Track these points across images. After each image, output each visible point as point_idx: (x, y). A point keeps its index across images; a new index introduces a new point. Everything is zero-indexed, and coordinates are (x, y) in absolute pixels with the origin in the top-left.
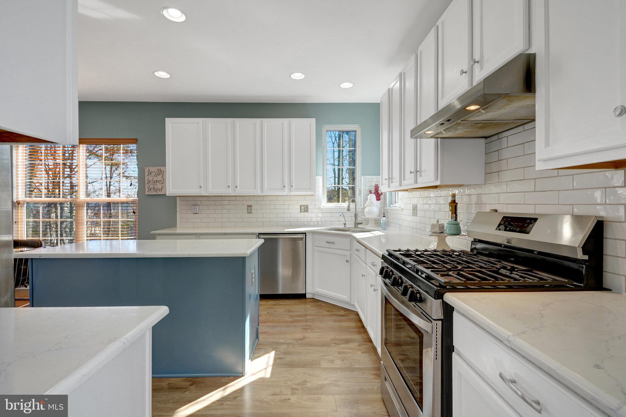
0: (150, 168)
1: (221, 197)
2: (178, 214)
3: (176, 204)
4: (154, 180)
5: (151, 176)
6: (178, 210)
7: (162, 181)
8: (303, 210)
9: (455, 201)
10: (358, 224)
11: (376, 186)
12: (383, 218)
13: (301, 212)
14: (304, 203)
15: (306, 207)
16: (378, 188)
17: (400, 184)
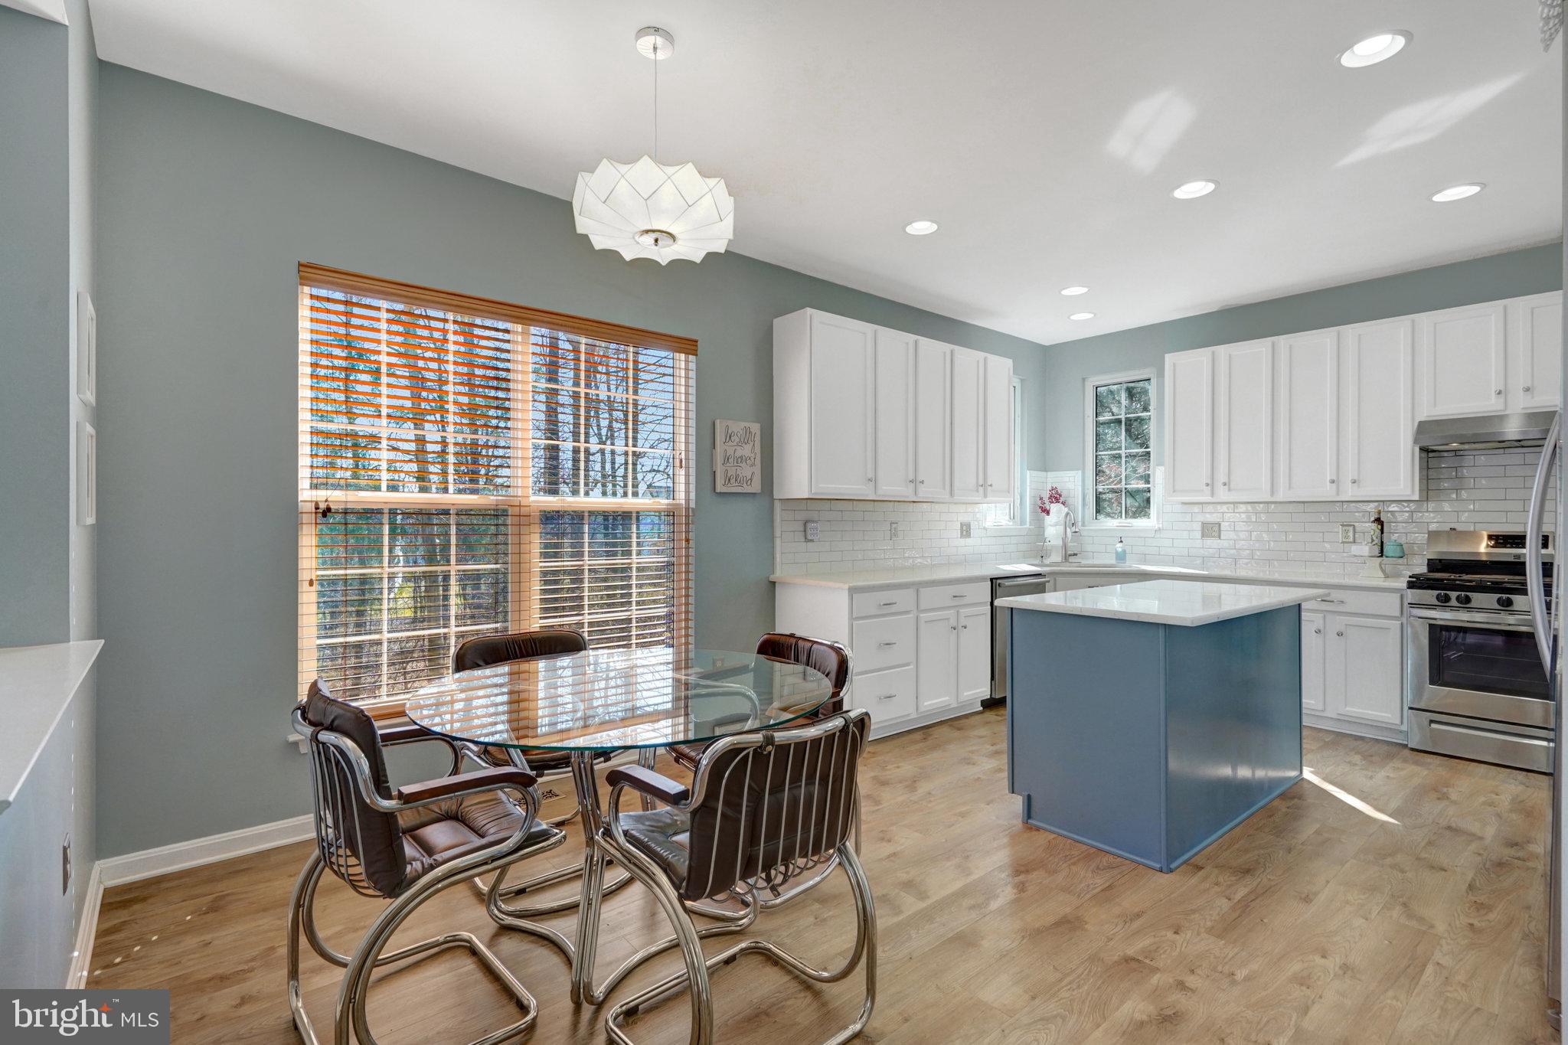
0: (729, 423)
1: (851, 502)
2: (778, 542)
3: (772, 521)
4: (738, 454)
5: (730, 443)
6: (778, 533)
7: (752, 459)
8: (964, 533)
9: (1380, 518)
10: (1070, 556)
11: (1053, 490)
12: (1120, 545)
13: (962, 536)
14: (965, 518)
15: (968, 526)
16: (1057, 493)
17: (1272, 494)
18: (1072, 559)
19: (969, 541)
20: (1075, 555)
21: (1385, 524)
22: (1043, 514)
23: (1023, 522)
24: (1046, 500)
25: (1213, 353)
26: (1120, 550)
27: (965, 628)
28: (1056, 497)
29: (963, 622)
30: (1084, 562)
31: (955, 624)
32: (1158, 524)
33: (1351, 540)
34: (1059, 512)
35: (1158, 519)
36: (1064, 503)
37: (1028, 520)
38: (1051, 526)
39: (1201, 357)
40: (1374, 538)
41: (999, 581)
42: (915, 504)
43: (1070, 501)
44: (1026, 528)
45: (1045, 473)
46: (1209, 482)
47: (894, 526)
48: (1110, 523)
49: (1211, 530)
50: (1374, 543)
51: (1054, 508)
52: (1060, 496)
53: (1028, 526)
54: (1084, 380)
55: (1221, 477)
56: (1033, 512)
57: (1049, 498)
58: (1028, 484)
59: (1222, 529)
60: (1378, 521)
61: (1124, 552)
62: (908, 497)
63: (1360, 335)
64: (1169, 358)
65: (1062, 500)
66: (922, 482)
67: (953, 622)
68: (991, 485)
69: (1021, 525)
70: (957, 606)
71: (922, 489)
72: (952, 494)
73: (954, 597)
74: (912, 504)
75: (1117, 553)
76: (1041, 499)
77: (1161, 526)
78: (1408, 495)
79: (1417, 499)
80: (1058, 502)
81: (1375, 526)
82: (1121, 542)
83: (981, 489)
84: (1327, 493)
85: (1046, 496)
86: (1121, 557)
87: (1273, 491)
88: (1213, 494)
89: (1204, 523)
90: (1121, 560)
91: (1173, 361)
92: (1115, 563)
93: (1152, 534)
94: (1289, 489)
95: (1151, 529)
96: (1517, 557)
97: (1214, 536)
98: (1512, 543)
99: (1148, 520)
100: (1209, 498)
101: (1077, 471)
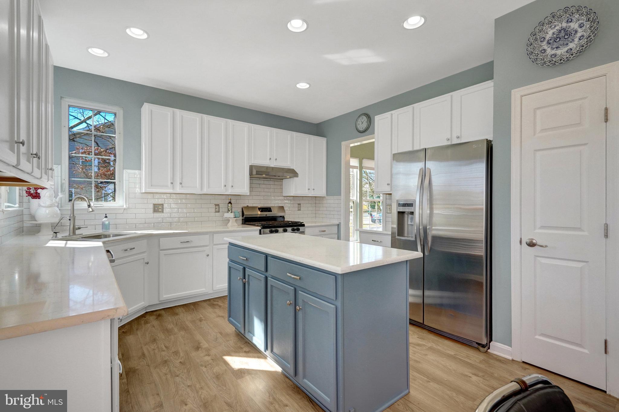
9: (230, 202)
10: (75, 229)
12: (106, 219)
17: (201, 190)
18: (78, 232)
20: (79, 228)
21: (232, 204)
25: (173, 112)
26: (106, 222)
32: (126, 205)
33: (218, 211)
35: (126, 202)
38: (43, 208)
39: (167, 111)
40: (230, 210)
44: (19, 209)
46: (172, 182)
49: (158, 209)
54: (61, 98)
55: (178, 180)
59: (164, 208)
61: (108, 223)
63: (233, 125)
64: (148, 106)
75: (104, 224)
77: (128, 206)
78: (246, 193)
79: (249, 194)
81: (229, 205)
82: (106, 217)
84: (220, 191)
86: (106, 227)
87: (202, 189)
88: (173, 189)
89: (154, 205)
90: (107, 229)
91: (151, 110)
92: (101, 232)
93: (121, 211)
94: (209, 188)
95: (122, 208)
96: (266, 215)
97: (160, 212)
98: (264, 210)
99: (114, 203)
100: (171, 191)
101: (57, 166)
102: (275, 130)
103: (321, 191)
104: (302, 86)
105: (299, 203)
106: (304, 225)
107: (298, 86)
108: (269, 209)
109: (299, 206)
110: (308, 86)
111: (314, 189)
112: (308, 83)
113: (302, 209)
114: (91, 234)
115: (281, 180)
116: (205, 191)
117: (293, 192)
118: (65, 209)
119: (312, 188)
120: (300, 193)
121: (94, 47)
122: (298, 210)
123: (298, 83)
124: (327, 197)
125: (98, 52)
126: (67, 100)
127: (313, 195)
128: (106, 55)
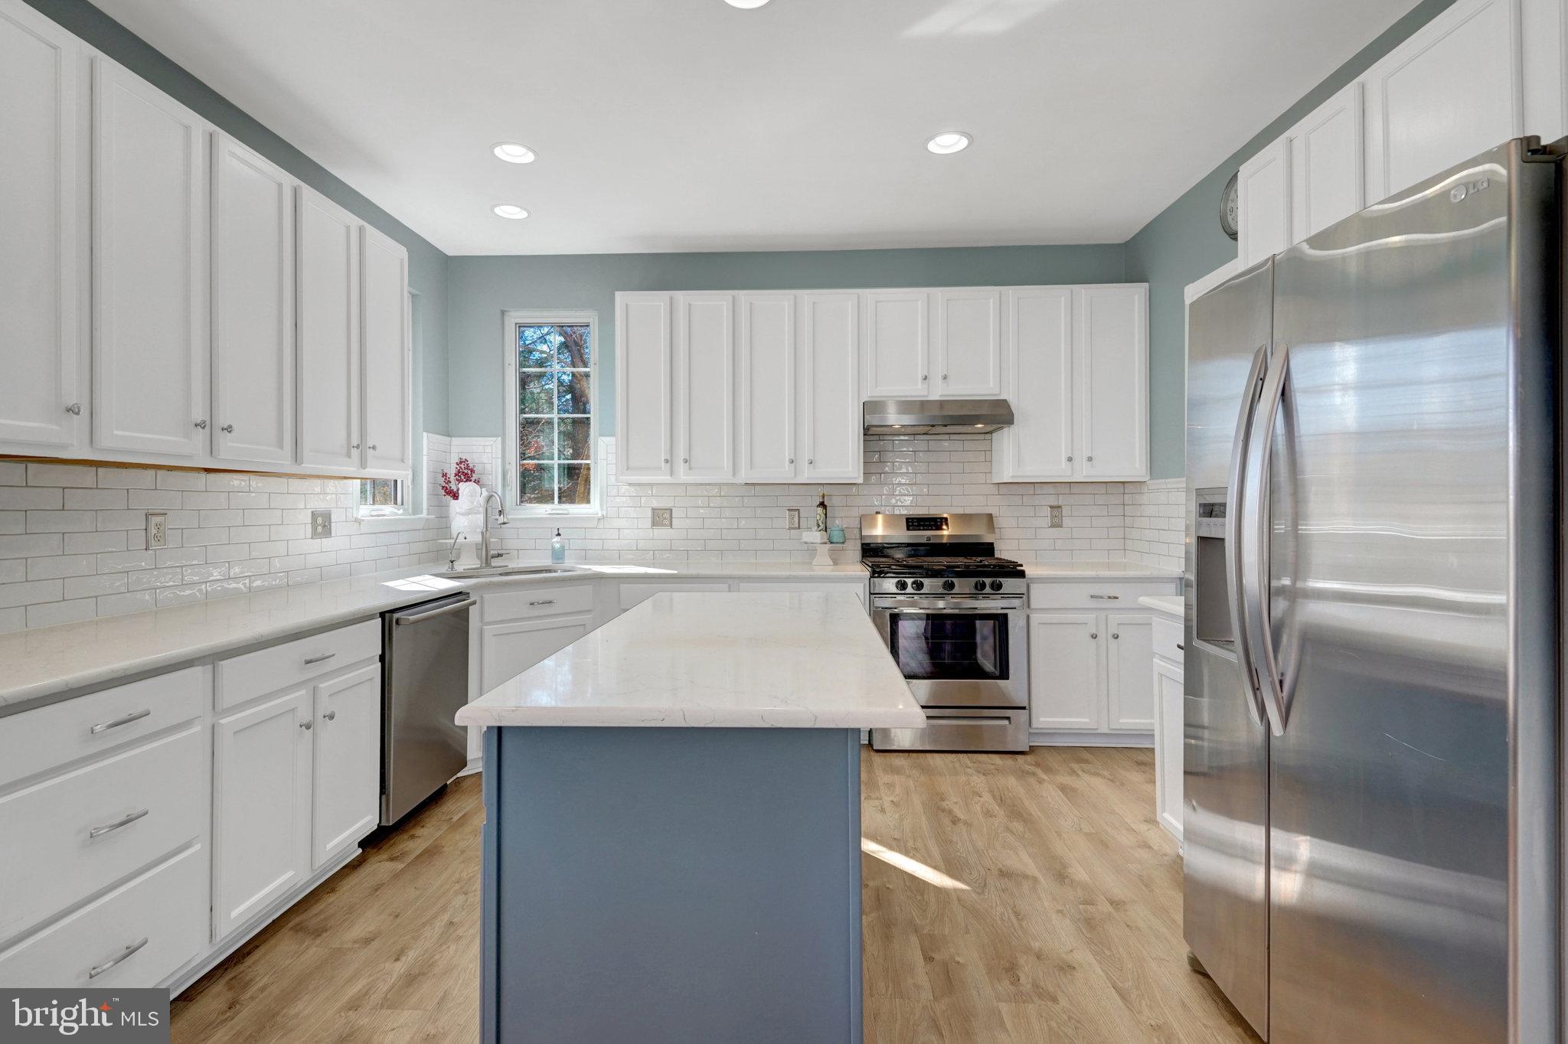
8: (320, 529)
9: (823, 502)
10: (492, 557)
11: (461, 462)
12: (557, 539)
13: (315, 534)
14: (320, 505)
15: (327, 517)
16: (468, 468)
17: (734, 474)
18: (495, 562)
19: (326, 543)
20: (500, 555)
21: (828, 508)
22: (448, 497)
23: (416, 510)
24: (452, 478)
25: (671, 298)
26: (557, 546)
27: (331, 717)
28: (466, 473)
29: (324, 707)
30: (513, 565)
31: (307, 718)
32: (602, 510)
33: (797, 526)
34: (472, 495)
35: (601, 505)
36: (477, 482)
37: (425, 506)
38: (463, 514)
39: (657, 301)
40: (821, 524)
41: (396, 616)
42: (212, 476)
43: (484, 480)
44: (423, 518)
45: (449, 439)
46: (668, 458)
47: (154, 520)
48: (541, 510)
49: (661, 517)
50: (820, 528)
51: (465, 488)
52: (472, 471)
53: (424, 515)
54: (503, 313)
55: (681, 453)
56: (433, 494)
57: (456, 475)
58: (425, 452)
59: (673, 516)
60: (822, 505)
61: (563, 547)
62: (189, 457)
63: (814, 303)
64: (621, 298)
65: (475, 477)
66: (229, 429)
67: (305, 715)
68: (374, 448)
69: (414, 514)
70: (309, 680)
71: (225, 442)
72: (297, 457)
73: (308, 662)
74: (203, 475)
75: (553, 549)
76: (444, 475)
77: (605, 513)
78: (855, 478)
79: (862, 482)
80: (468, 480)
81: (820, 510)
82: (559, 535)
83: (355, 452)
84: (785, 474)
85: (452, 471)
86: (558, 555)
87: (735, 470)
88: (672, 474)
89: (654, 509)
90: (559, 559)
91: (627, 305)
92: (551, 564)
93: (594, 524)
94: (751, 469)
95: (594, 517)
96: (929, 538)
97: (665, 525)
98: (924, 526)
99: (587, 506)
100: (667, 479)
101: (494, 439)
102: (939, 293)
103: (1131, 464)
104: (948, 143)
105: (1055, 504)
106: (1021, 574)
107: (933, 147)
108: (936, 523)
109: (1056, 513)
110: (964, 142)
111: (1090, 459)
112: (964, 134)
113: (1066, 522)
114: (529, 567)
115: (988, 436)
116: (744, 476)
117: (1007, 471)
118: (516, 519)
119: (1086, 454)
120: (1033, 471)
121: (502, 205)
122: (1053, 526)
123: (932, 138)
124: (1154, 484)
125: (510, 212)
126: (513, 314)
127: (1089, 476)
128: (524, 214)
